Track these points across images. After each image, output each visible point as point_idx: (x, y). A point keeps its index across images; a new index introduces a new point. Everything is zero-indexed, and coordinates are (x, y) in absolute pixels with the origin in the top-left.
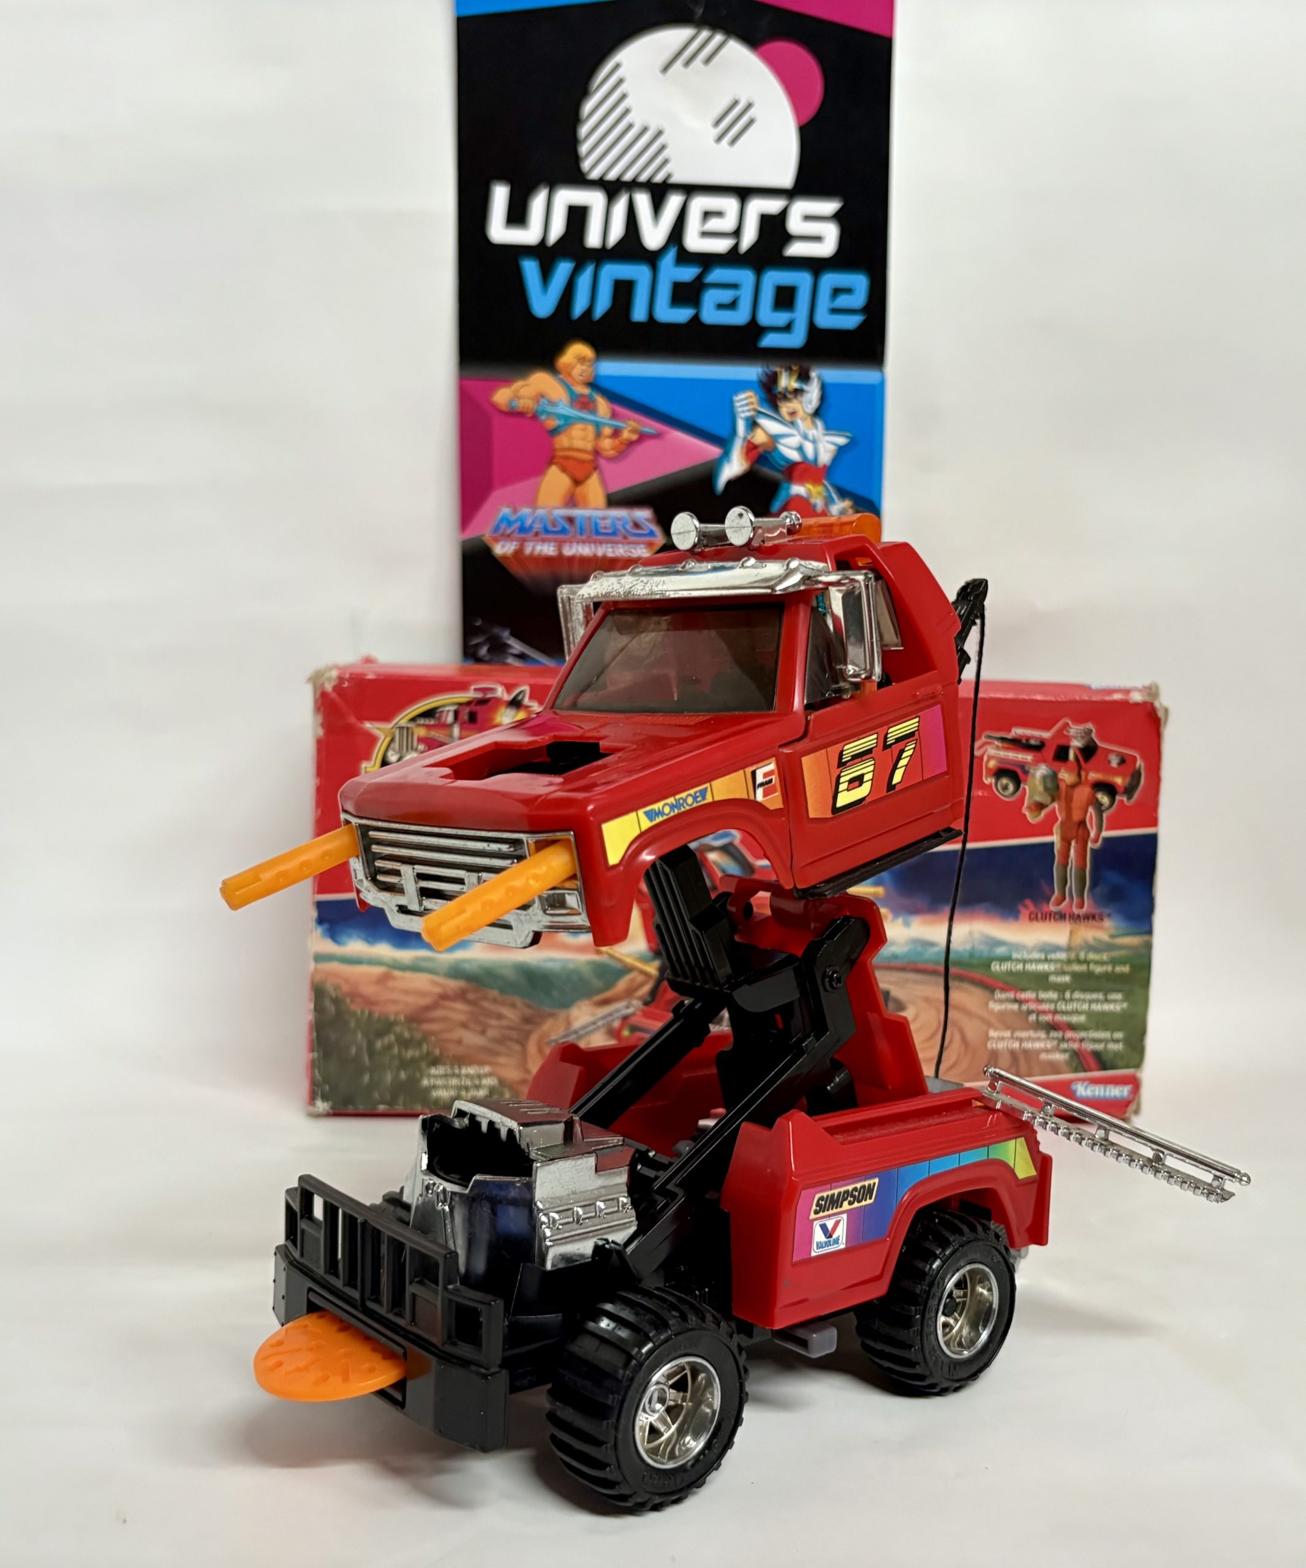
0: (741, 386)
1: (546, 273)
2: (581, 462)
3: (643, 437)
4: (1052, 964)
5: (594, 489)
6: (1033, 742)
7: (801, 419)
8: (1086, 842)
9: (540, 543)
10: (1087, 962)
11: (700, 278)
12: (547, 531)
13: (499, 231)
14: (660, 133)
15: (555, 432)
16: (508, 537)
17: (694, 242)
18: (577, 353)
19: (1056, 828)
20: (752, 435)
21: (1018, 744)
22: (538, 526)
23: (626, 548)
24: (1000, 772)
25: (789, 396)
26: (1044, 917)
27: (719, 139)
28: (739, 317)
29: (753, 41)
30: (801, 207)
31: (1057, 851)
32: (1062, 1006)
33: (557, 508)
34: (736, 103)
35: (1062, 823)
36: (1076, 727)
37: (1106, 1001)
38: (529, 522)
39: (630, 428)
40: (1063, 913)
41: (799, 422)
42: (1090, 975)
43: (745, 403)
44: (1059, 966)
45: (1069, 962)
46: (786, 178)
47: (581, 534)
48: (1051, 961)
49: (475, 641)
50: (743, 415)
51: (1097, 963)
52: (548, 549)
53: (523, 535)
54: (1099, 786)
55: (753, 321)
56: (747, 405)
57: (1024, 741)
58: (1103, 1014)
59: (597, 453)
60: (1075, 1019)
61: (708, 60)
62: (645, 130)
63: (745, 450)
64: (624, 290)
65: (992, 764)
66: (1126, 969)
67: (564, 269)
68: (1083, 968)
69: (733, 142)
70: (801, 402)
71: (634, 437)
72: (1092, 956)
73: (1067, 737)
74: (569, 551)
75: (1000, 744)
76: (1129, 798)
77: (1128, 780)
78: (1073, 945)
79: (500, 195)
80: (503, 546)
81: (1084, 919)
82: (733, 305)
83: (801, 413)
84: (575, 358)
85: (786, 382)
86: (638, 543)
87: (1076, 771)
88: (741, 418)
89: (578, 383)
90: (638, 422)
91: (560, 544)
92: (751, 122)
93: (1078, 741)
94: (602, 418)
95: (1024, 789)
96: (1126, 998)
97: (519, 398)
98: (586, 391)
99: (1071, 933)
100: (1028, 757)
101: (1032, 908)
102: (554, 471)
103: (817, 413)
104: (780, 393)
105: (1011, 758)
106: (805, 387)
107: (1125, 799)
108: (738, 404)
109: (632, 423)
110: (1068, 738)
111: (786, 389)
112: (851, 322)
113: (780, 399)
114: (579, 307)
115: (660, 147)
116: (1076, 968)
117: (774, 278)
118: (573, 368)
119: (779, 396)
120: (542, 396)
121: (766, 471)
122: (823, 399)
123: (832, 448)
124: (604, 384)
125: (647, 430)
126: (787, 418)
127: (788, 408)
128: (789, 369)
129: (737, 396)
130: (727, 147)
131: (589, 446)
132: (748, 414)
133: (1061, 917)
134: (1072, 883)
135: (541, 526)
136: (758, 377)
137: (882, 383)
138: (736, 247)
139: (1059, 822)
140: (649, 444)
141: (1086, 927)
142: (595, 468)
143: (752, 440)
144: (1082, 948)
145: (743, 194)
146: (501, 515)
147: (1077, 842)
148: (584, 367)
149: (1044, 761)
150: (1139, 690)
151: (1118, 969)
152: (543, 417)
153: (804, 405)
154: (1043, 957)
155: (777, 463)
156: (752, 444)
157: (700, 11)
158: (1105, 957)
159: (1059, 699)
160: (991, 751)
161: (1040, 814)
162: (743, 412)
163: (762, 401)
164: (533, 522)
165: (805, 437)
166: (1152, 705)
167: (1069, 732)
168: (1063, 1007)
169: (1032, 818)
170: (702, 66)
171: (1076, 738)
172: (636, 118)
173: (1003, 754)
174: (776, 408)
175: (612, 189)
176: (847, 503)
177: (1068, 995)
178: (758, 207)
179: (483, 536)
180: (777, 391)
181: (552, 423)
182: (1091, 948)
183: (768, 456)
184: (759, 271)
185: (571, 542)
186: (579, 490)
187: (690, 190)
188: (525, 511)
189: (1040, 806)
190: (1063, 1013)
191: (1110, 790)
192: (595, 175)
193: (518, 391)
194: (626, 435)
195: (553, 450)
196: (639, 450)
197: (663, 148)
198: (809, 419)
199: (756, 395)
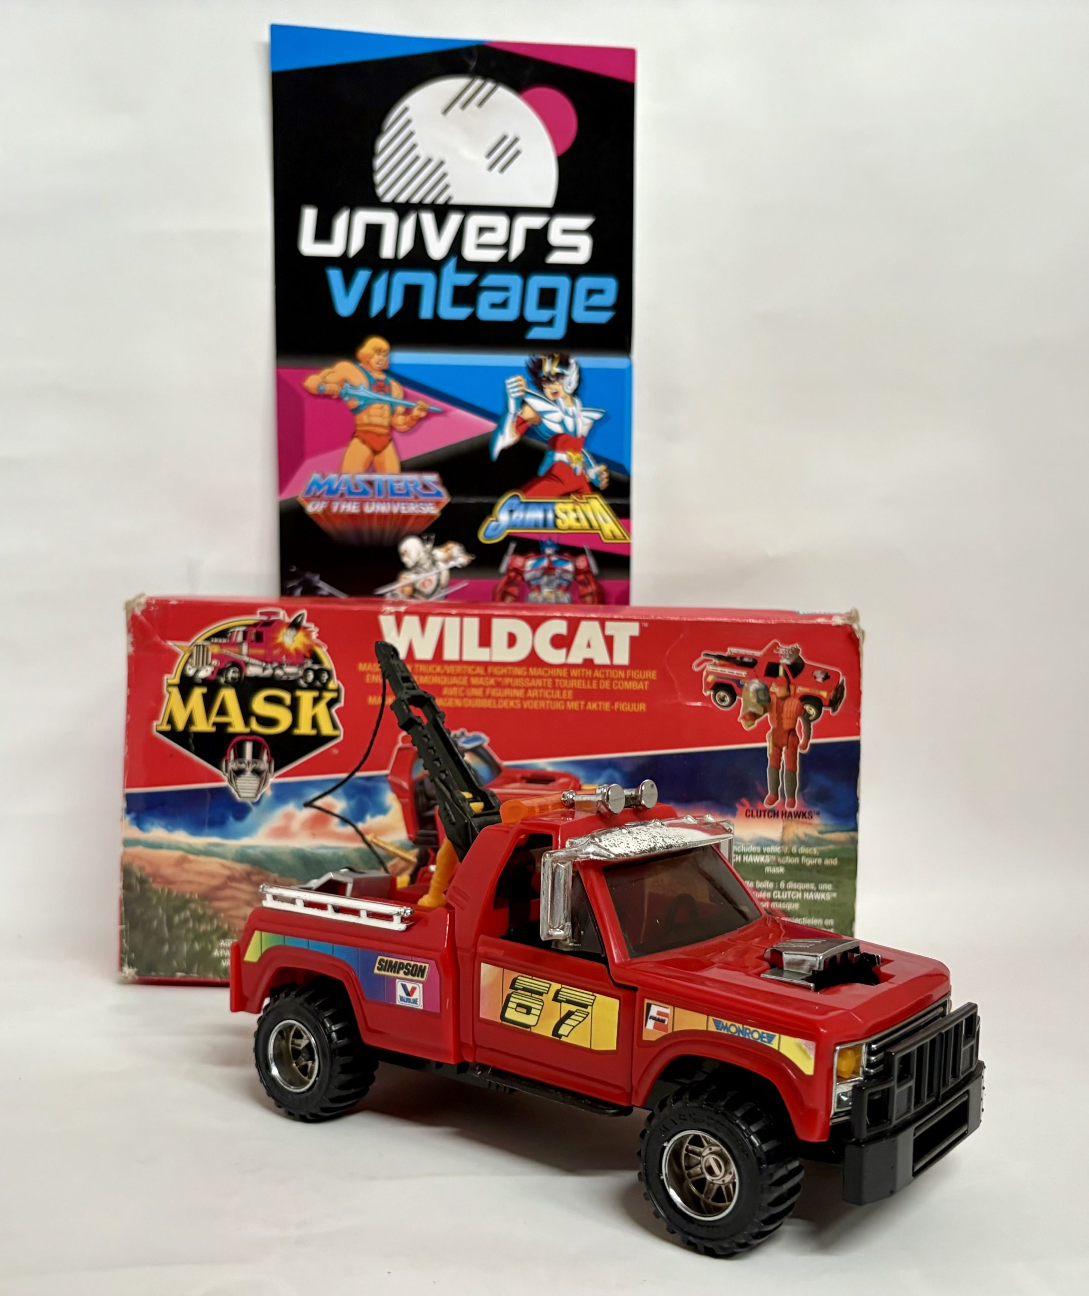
0: (513, 371)
1: (348, 281)
2: (379, 435)
3: (430, 414)
4: (767, 857)
5: (390, 457)
6: (746, 660)
7: (562, 398)
8: (796, 749)
9: (345, 503)
10: (799, 855)
11: (476, 282)
12: (350, 493)
13: (309, 246)
14: (441, 163)
15: (357, 410)
16: (319, 498)
17: (471, 253)
18: (375, 345)
19: (768, 735)
20: (521, 411)
21: (734, 662)
22: (343, 489)
23: (417, 506)
24: (717, 686)
25: (552, 379)
26: (759, 814)
27: (491, 167)
28: (509, 314)
29: (518, 87)
30: (560, 223)
31: (770, 755)
32: (777, 895)
33: (358, 474)
34: (504, 138)
35: (773, 730)
36: (785, 647)
37: (818, 890)
38: (335, 486)
39: (419, 407)
40: (776, 812)
41: (561, 400)
42: (801, 867)
43: (516, 385)
44: (774, 858)
45: (783, 855)
46: (547, 199)
47: (380, 493)
48: (766, 853)
49: (290, 585)
50: (513, 395)
51: (808, 856)
52: (352, 508)
53: (330, 496)
54: (806, 699)
55: (521, 317)
56: (517, 387)
57: (738, 659)
58: (815, 901)
59: (392, 428)
60: (789, 907)
61: (481, 104)
62: (429, 161)
63: (515, 424)
64: (413, 293)
65: (710, 678)
66: (835, 862)
67: (362, 276)
68: (796, 860)
69: (503, 170)
70: (562, 384)
71: (423, 414)
72: (803, 850)
73: (778, 654)
74: (368, 509)
75: (717, 661)
76: (834, 710)
77: (832, 693)
78: (786, 839)
79: (309, 216)
80: (314, 506)
81: (795, 817)
82: (504, 304)
83: (562, 394)
84: (373, 349)
85: (550, 367)
86: (427, 502)
87: (786, 685)
88: (512, 397)
89: (376, 370)
90: (426, 402)
91: (362, 503)
92: (518, 153)
93: (788, 659)
94: (396, 398)
95: (740, 701)
96: (836, 888)
97: (326, 383)
98: (382, 377)
99: (784, 828)
100: (743, 673)
101: (748, 806)
102: (356, 442)
103: (575, 393)
104: (544, 376)
105: (727, 673)
106: (565, 372)
107: (830, 710)
108: (509, 386)
109: (421, 403)
110: (778, 656)
111: (549, 373)
112: (603, 317)
113: (544, 381)
114: (376, 307)
115: (442, 175)
116: (790, 860)
117: (538, 282)
118: (371, 357)
119: (544, 379)
120: (345, 381)
121: (533, 441)
122: (580, 381)
123: (589, 422)
124: (396, 370)
125: (432, 408)
126: (551, 397)
127: (551, 389)
128: (552, 357)
129: (508, 379)
130: (498, 173)
131: (386, 422)
132: (518, 394)
133: (775, 814)
134: (783, 784)
135: (346, 488)
136: (526, 364)
137: (630, 368)
138: (506, 256)
139: (771, 731)
140: (434, 420)
141: (798, 823)
142: (391, 440)
143: (522, 416)
144: (794, 843)
145: (512, 212)
146: (311, 481)
147: (787, 748)
148: (381, 357)
149: (757, 677)
150: (841, 615)
151: (827, 862)
152: (346, 399)
153: (565, 386)
154: (759, 849)
155: (542, 434)
156: (522, 419)
157: (473, 64)
158: (815, 851)
159: (769, 623)
160: (710, 668)
161: (754, 724)
162: (513, 393)
163: (528, 385)
164: (339, 486)
165: (566, 413)
166: (851, 626)
167: (778, 650)
168: (779, 896)
169: (747, 727)
170: (476, 108)
171: (785, 656)
172: (422, 152)
173: (719, 670)
174: (541, 389)
175: (402, 210)
176: (602, 467)
177: (782, 885)
178: (524, 223)
179: (297, 497)
180: (542, 375)
181: (354, 403)
182: (802, 843)
183: (535, 429)
184: (525, 277)
185: (370, 502)
186: (377, 458)
187: (467, 210)
188: (333, 476)
189: (754, 716)
190: (778, 901)
191: (817, 703)
192: (388, 198)
193: (324, 377)
194: (416, 412)
195: (356, 425)
196: (426, 425)
197: (444, 175)
198: (569, 397)
199: (524, 378)
